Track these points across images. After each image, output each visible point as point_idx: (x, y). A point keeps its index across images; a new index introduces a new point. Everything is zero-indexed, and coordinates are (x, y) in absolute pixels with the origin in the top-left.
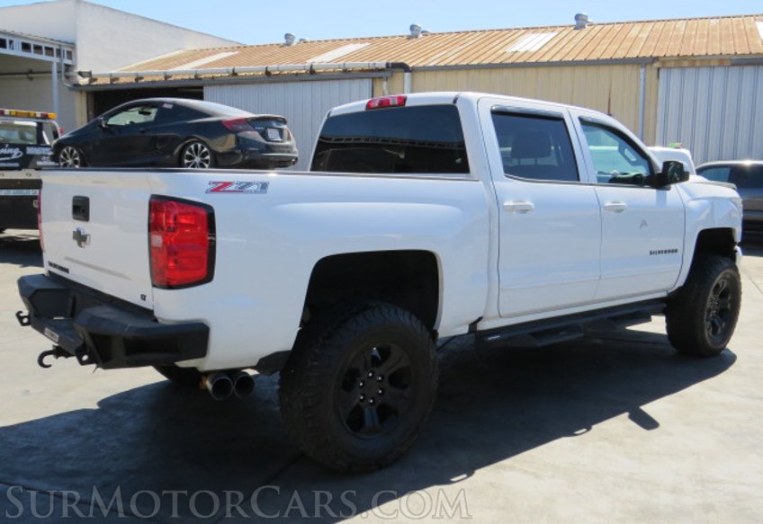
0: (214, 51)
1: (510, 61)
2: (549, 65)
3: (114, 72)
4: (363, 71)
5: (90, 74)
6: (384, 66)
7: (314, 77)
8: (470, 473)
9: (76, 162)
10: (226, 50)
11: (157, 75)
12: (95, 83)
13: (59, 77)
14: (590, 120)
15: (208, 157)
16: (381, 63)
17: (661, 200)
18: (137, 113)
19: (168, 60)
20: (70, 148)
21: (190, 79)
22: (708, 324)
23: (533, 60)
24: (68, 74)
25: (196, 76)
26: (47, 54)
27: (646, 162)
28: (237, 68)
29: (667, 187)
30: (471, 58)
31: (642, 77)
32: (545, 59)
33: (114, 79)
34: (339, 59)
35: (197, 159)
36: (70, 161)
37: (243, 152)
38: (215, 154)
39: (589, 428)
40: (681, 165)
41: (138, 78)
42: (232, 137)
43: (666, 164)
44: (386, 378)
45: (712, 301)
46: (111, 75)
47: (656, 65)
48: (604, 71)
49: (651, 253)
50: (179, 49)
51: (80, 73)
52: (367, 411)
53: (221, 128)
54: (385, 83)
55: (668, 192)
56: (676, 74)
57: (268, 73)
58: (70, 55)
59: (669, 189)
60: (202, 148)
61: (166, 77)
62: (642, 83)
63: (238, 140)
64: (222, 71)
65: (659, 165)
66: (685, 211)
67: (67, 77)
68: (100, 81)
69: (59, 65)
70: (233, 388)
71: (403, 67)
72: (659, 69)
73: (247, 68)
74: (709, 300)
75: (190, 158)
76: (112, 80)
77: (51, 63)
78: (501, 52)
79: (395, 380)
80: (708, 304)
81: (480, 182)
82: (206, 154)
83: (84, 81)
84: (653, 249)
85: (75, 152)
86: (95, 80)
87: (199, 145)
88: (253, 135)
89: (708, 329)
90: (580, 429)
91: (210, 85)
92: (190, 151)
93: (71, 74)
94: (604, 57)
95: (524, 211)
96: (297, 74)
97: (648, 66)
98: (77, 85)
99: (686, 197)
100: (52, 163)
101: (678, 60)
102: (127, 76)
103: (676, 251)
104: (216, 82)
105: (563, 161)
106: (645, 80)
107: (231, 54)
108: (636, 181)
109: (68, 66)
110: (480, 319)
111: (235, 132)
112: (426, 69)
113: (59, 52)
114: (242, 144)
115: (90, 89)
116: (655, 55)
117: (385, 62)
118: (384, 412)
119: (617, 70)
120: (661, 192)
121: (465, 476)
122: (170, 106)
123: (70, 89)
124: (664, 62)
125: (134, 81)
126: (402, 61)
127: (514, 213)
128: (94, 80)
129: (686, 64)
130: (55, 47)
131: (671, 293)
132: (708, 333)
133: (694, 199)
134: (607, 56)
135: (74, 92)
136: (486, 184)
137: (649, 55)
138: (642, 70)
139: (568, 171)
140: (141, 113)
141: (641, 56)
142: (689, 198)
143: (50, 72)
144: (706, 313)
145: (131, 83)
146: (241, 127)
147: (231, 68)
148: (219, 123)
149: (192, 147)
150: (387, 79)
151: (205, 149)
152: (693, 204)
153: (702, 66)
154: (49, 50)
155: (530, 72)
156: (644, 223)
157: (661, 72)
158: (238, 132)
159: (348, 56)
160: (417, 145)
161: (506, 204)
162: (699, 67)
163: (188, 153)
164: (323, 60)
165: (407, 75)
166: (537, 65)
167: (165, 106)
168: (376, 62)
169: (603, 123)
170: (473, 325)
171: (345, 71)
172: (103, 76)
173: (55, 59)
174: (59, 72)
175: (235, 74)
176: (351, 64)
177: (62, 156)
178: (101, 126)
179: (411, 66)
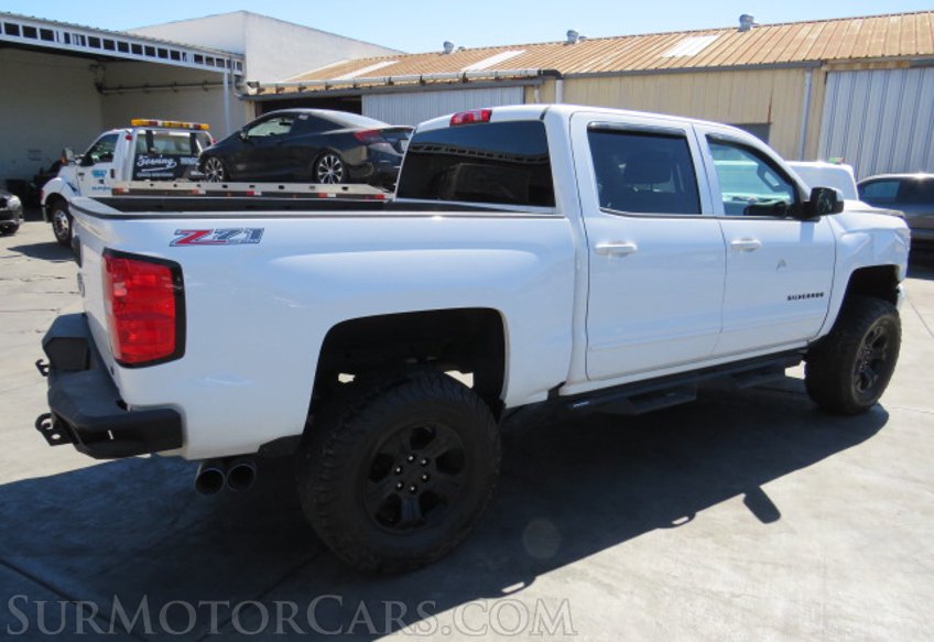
0: (377, 60)
1: (665, 67)
2: (707, 70)
3: (280, 82)
4: (515, 78)
5: (257, 84)
6: (536, 73)
7: (466, 85)
8: (529, 582)
9: (220, 173)
10: (388, 59)
11: (319, 84)
12: (262, 93)
13: (230, 88)
14: (720, 138)
15: (340, 170)
16: (533, 70)
17: (807, 235)
18: (277, 124)
19: (332, 70)
20: (214, 160)
21: (350, 89)
22: (855, 378)
23: (690, 65)
24: (238, 84)
25: (355, 86)
26: (219, 65)
27: (790, 187)
28: (394, 77)
29: (816, 218)
30: (626, 64)
31: (807, 82)
32: (703, 64)
33: (279, 89)
34: (492, 67)
35: (331, 172)
36: (214, 172)
37: (376, 164)
38: (347, 166)
39: (691, 517)
40: (834, 193)
41: (301, 88)
42: (364, 148)
43: (816, 191)
44: (433, 462)
45: (863, 350)
46: (277, 85)
47: (824, 68)
48: (766, 76)
49: (789, 298)
50: (344, 59)
51: (249, 84)
52: (405, 503)
53: (354, 139)
54: (536, 92)
55: (816, 225)
56: (846, 79)
57: (422, 82)
58: (240, 66)
59: (818, 221)
60: (335, 160)
61: (327, 87)
62: (807, 89)
63: (369, 152)
64: (380, 80)
65: (807, 190)
66: (835, 247)
67: (238, 88)
68: (267, 91)
69: (230, 76)
70: (225, 481)
71: (555, 74)
72: (827, 73)
73: (405, 77)
74: (859, 350)
75: (324, 170)
76: (278, 90)
77: (222, 74)
78: (657, 57)
79: (444, 463)
80: (859, 355)
81: (566, 220)
82: (338, 166)
83: (252, 91)
84: (792, 294)
85: (219, 163)
86: (263, 90)
87: (332, 158)
88: (385, 146)
89: (857, 383)
90: (681, 516)
91: (369, 94)
92: (324, 163)
93: (241, 84)
94: (766, 61)
95: (624, 253)
96: (450, 83)
97: (816, 70)
98: (247, 95)
99: (839, 229)
100: (200, 174)
101: (848, 64)
102: (292, 85)
103: (822, 295)
104: (373, 91)
105: (682, 188)
106: (810, 85)
107: (392, 63)
108: (777, 211)
109: (239, 78)
110: (562, 384)
111: (367, 144)
112: (578, 76)
113: (229, 62)
114: (374, 156)
115: (257, 99)
116: (823, 58)
117: (537, 69)
118: (429, 501)
119: (781, 75)
120: (807, 224)
121: (521, 585)
122: (305, 118)
123: (241, 99)
124: (833, 65)
125: (296, 90)
126: (555, 68)
127: (610, 257)
128: (260, 90)
129: (858, 66)
130: (226, 59)
131: (812, 343)
132: (855, 389)
133: (850, 232)
134: (770, 60)
135: (243, 102)
136: (574, 220)
137: (816, 58)
138: (808, 75)
139: (687, 201)
140: (281, 124)
141: (808, 59)
142: (843, 231)
143: (222, 83)
144: (854, 366)
145: (294, 93)
146: (373, 139)
147: (387, 77)
148: (351, 135)
149: (326, 159)
150: (538, 87)
151: (338, 162)
152: (847, 238)
153: (877, 69)
154: (220, 62)
155: (687, 78)
156: (782, 264)
157: (829, 76)
158: (370, 143)
159: (502, 64)
160: (525, 162)
161: (599, 246)
162: (873, 70)
163: (321, 165)
164: (476, 69)
165: (559, 82)
166: (695, 70)
167: (301, 117)
168: (529, 69)
169: (739, 140)
170: (554, 392)
171: (497, 79)
172: (270, 86)
173: (226, 71)
174: (230, 83)
175: (391, 83)
176: (503, 72)
177: (207, 167)
178: (240, 137)
179: (563, 73)
